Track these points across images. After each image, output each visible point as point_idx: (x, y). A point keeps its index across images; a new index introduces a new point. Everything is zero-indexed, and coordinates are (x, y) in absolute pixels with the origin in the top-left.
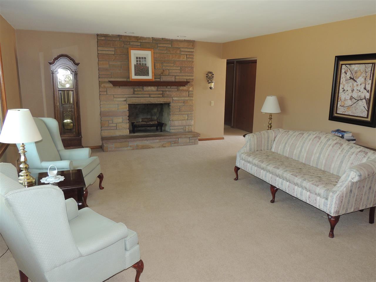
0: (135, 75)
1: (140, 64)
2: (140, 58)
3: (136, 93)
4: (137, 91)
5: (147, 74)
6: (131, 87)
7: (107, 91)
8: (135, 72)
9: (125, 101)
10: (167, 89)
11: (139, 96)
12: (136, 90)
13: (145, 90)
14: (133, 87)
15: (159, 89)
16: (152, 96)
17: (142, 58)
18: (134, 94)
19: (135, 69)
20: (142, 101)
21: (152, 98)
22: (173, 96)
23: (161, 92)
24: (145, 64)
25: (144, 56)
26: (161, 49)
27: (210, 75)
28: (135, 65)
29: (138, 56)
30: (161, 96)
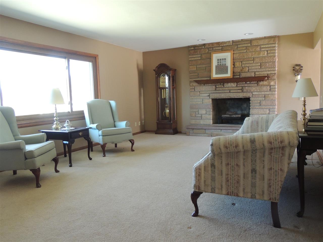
0: (216, 74)
1: (220, 64)
2: (220, 60)
3: (217, 89)
4: (219, 88)
5: (227, 72)
6: (213, 84)
7: (194, 89)
8: (216, 71)
9: (208, 96)
10: (246, 85)
11: (220, 91)
12: (217, 86)
13: (225, 86)
14: (215, 84)
15: (238, 85)
16: (231, 91)
17: (223, 59)
18: (216, 90)
19: (216, 69)
20: (222, 96)
21: (231, 93)
22: (252, 91)
23: (241, 88)
24: (225, 64)
25: (224, 58)
26: (240, 49)
27: (297, 68)
28: (216, 66)
29: (219, 58)
30: (241, 91)
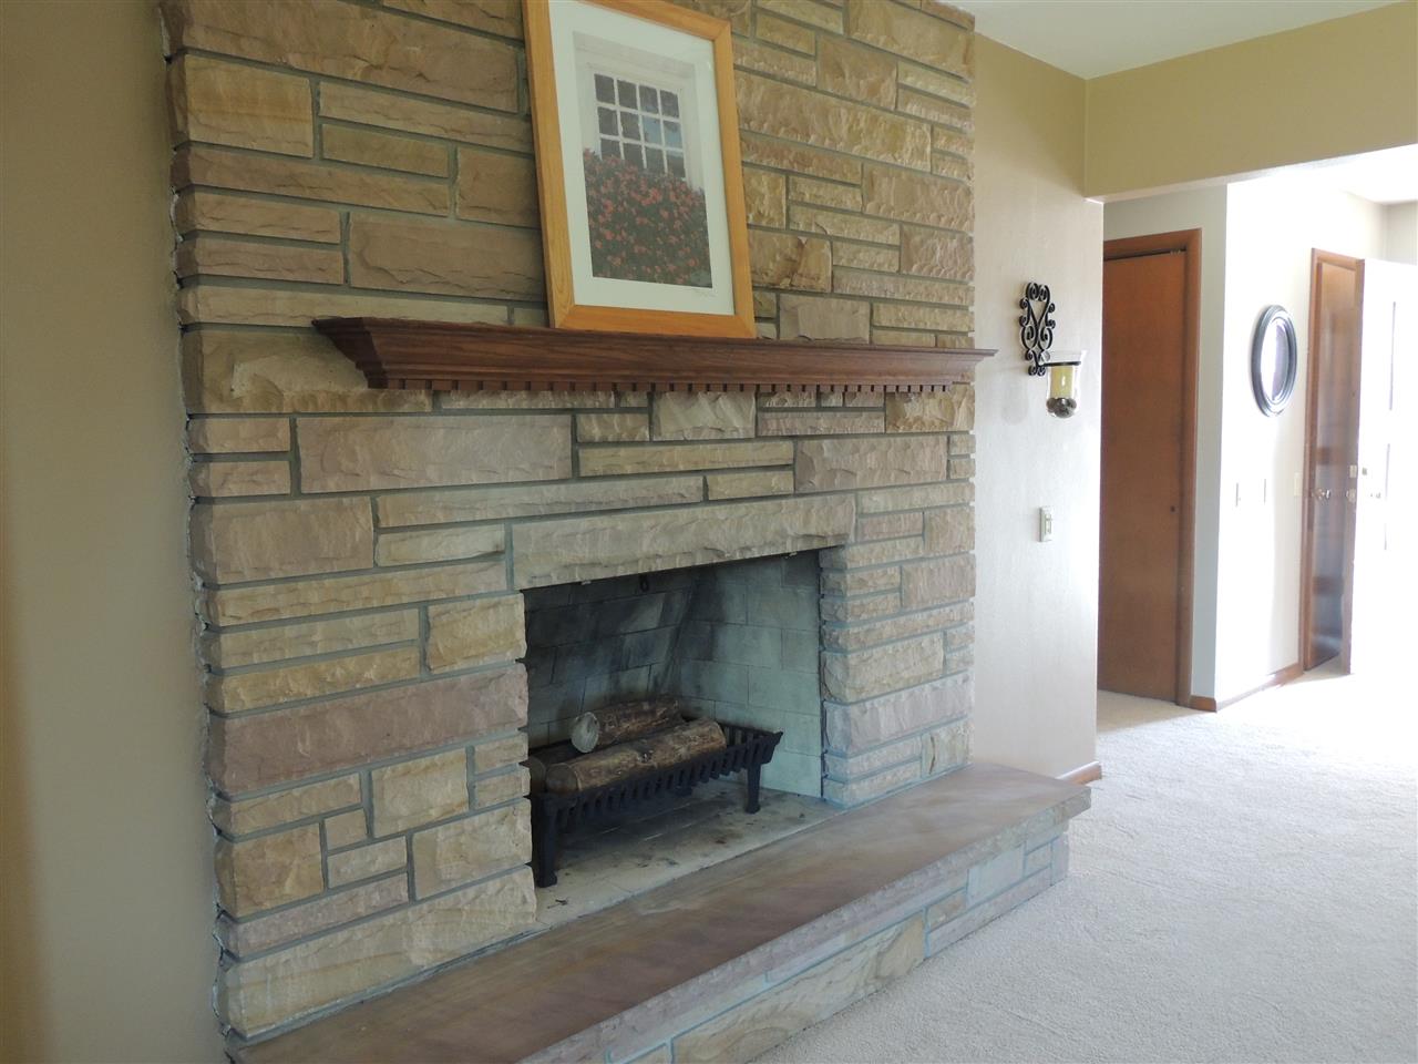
0: (600, 268)
1: (633, 152)
2: (627, 90)
3: (594, 460)
4: (604, 443)
5: (695, 271)
6: (548, 400)
7: (293, 456)
8: (595, 235)
9: (494, 556)
10: (823, 423)
11: (620, 491)
12: (592, 428)
13: (668, 430)
14: (569, 402)
15: (773, 424)
16: (723, 486)
17: (648, 94)
18: (576, 475)
19: (590, 201)
20: (646, 546)
21: (721, 512)
23: (784, 451)
24: (678, 167)
25: (660, 83)
26: (778, 38)
28: (586, 154)
29: (618, 72)
30: (780, 482)
